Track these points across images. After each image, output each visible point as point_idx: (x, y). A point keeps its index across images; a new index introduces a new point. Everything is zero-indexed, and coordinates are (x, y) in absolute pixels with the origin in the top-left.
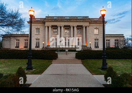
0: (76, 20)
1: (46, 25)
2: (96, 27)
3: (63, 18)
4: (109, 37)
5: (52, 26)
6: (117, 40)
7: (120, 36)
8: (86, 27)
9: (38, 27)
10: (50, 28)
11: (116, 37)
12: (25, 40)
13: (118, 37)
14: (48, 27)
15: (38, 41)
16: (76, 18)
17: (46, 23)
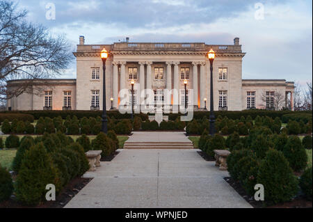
0: (178, 50)
1: (114, 60)
2: (222, 65)
3: (151, 46)
4: (254, 85)
5: (127, 62)
6: (272, 93)
7: (278, 82)
8: (199, 66)
9: (95, 65)
10: (123, 67)
11: (268, 85)
12: (64, 92)
13: (272, 85)
14: (119, 66)
15: (95, 95)
16: (177, 46)
17: (115, 57)
